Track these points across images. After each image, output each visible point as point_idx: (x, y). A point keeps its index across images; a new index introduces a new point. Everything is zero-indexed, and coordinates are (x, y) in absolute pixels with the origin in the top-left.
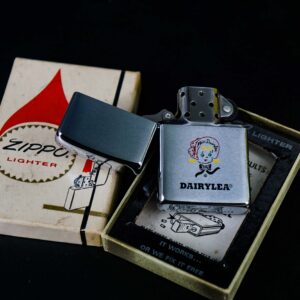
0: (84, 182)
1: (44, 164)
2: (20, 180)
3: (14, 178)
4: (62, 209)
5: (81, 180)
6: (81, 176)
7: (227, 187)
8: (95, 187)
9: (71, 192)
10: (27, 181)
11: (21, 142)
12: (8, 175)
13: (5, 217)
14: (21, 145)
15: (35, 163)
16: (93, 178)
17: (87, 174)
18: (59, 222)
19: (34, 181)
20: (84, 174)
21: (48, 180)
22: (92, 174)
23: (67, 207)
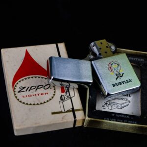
0: (64, 98)
1: (41, 94)
2: (34, 104)
3: (31, 104)
4: (61, 112)
5: (63, 97)
6: (62, 95)
7: (130, 81)
8: (71, 98)
9: (61, 103)
10: (38, 104)
11: (25, 87)
12: (27, 104)
13: (36, 124)
14: (26, 89)
15: (37, 95)
16: (68, 95)
17: (64, 94)
18: (63, 118)
19: (41, 103)
20: (63, 94)
21: (48, 101)
22: (66, 93)
23: (63, 111)
